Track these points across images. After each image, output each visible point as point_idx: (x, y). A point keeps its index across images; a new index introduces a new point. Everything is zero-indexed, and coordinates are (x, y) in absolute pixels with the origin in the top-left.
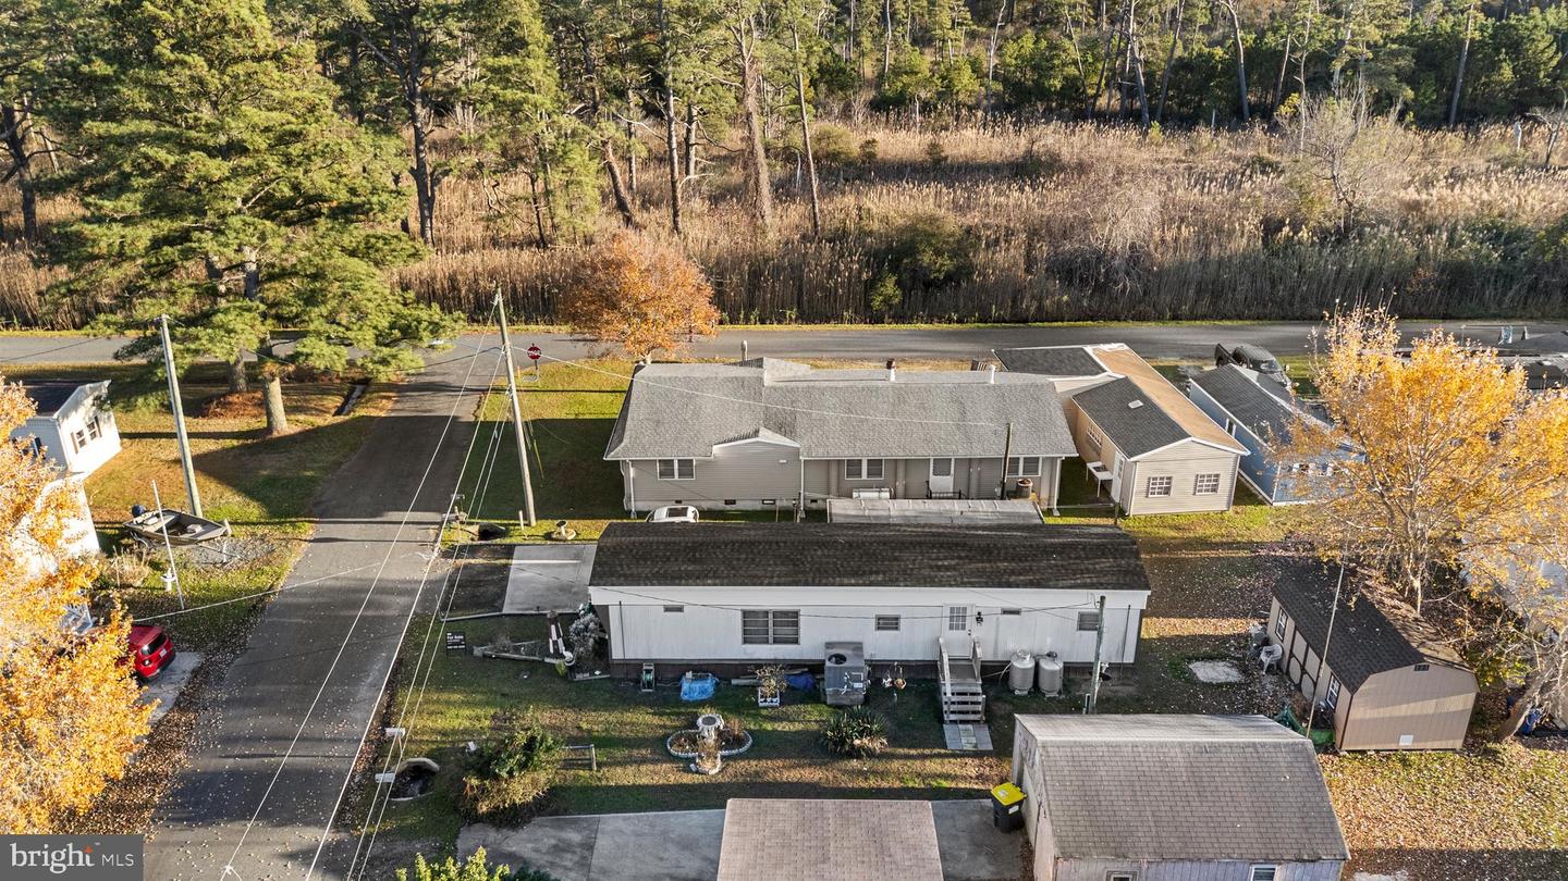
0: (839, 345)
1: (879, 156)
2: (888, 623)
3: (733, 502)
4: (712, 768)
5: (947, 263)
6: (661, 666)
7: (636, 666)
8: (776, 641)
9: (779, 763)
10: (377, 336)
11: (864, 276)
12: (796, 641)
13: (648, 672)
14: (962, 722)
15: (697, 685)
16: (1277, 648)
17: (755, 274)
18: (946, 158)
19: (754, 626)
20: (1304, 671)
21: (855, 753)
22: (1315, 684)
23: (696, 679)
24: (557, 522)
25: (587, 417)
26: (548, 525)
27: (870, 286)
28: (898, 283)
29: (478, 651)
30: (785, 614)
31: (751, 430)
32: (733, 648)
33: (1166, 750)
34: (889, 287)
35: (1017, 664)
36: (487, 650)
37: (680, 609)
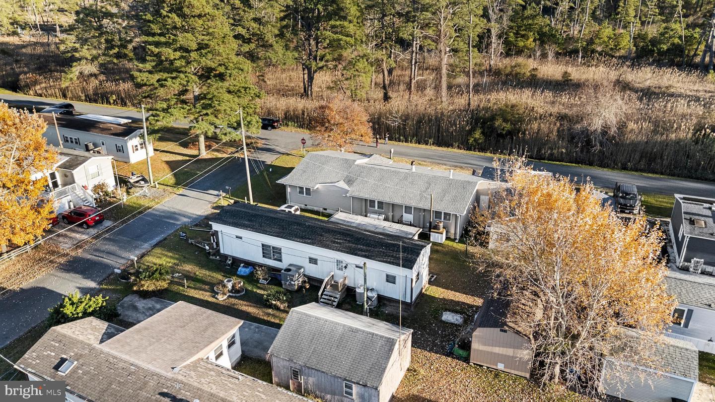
0: (440, 157)
1: (538, 77)
2: (313, 261)
3: (326, 208)
4: (222, 298)
5: (508, 126)
7: (226, 257)
8: (274, 259)
10: (228, 124)
11: (467, 128)
12: (280, 261)
13: (230, 260)
15: (244, 269)
17: (419, 121)
18: (571, 80)
19: (267, 250)
21: (271, 306)
23: (243, 267)
27: (470, 132)
28: (482, 133)
29: (190, 241)
30: (277, 248)
31: (336, 180)
32: (258, 258)
33: (337, 326)
34: (477, 134)
35: (358, 290)
36: (193, 241)
37: (241, 238)
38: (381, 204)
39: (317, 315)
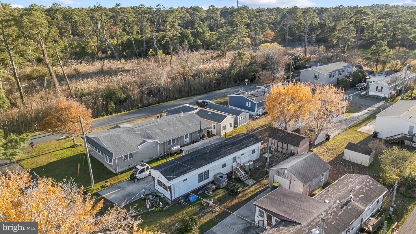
2: (224, 166)
3: (143, 161)
4: (218, 210)
5: (124, 96)
6: (183, 196)
8: (205, 179)
9: (228, 202)
11: (105, 103)
12: (208, 178)
13: (182, 199)
14: (246, 180)
16: (274, 147)
20: (282, 148)
21: (240, 192)
22: (287, 150)
23: (192, 196)
24: (105, 181)
25: (65, 157)
26: (102, 183)
27: (107, 105)
28: (115, 103)
30: (206, 171)
31: (141, 141)
32: (197, 185)
34: (112, 105)
35: (246, 165)
37: (186, 180)
38: (174, 140)
39: (291, 165)
